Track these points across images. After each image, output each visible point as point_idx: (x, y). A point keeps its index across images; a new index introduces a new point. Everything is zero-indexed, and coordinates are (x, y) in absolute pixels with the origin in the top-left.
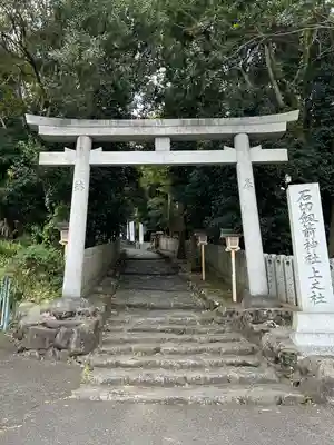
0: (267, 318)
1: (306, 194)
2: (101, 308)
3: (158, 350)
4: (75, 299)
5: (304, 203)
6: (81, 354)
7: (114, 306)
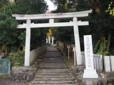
0: (80, 71)
1: (88, 38)
2: (35, 69)
3: (50, 80)
4: (28, 67)
5: (88, 40)
6: (30, 81)
7: (40, 68)
